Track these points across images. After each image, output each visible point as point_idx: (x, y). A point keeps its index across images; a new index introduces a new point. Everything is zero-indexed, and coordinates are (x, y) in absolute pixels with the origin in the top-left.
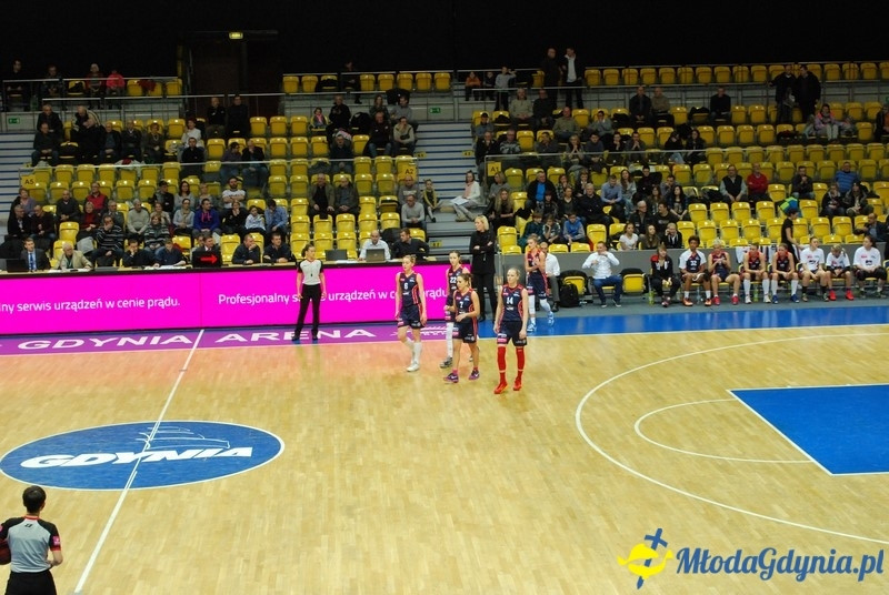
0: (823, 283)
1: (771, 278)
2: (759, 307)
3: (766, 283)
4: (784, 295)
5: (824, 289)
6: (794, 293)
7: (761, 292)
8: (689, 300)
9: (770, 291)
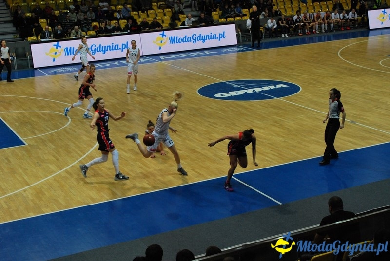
0: (340, 24)
1: (325, 24)
2: (321, 34)
3: (323, 25)
4: (329, 30)
5: (339, 27)
6: (332, 28)
7: (321, 29)
8: (301, 33)
9: (325, 29)
